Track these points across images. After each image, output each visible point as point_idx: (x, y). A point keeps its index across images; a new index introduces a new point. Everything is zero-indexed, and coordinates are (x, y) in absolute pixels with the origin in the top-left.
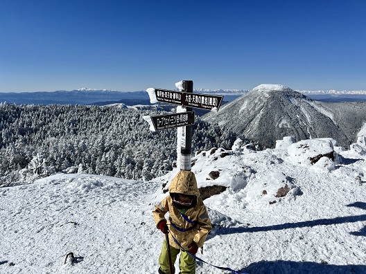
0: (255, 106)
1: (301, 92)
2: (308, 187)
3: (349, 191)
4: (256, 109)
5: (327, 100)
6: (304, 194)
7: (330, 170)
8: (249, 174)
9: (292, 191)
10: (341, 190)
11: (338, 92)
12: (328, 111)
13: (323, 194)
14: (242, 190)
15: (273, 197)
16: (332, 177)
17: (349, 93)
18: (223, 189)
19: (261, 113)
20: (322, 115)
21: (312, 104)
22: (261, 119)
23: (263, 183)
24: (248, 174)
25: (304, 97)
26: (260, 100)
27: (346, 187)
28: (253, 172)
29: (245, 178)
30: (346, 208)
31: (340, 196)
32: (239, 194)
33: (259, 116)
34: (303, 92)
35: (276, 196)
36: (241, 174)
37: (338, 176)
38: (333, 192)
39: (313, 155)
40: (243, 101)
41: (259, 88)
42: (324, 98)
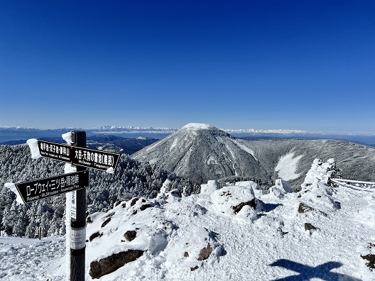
0: (184, 144)
1: (225, 130)
2: (232, 243)
3: (272, 246)
4: (186, 147)
5: (248, 138)
6: (228, 253)
7: (253, 220)
8: (170, 231)
9: (215, 251)
10: (264, 245)
11: (257, 131)
12: (249, 148)
13: (246, 253)
14: (162, 253)
15: (195, 260)
16: (254, 229)
17: (265, 132)
18: (140, 253)
19: (191, 150)
20: (244, 152)
21: (235, 141)
22: (191, 156)
23: (185, 243)
24: (168, 231)
25: (228, 135)
26: (189, 138)
27: (269, 240)
28: (175, 227)
29: (166, 236)
30: (271, 269)
31: (263, 252)
32: (158, 258)
33: (188, 154)
34: (227, 131)
35: (199, 259)
36: (161, 232)
37: (261, 227)
38: (256, 248)
39: (236, 203)
40: (173, 138)
41: (188, 126)
42: (245, 136)
